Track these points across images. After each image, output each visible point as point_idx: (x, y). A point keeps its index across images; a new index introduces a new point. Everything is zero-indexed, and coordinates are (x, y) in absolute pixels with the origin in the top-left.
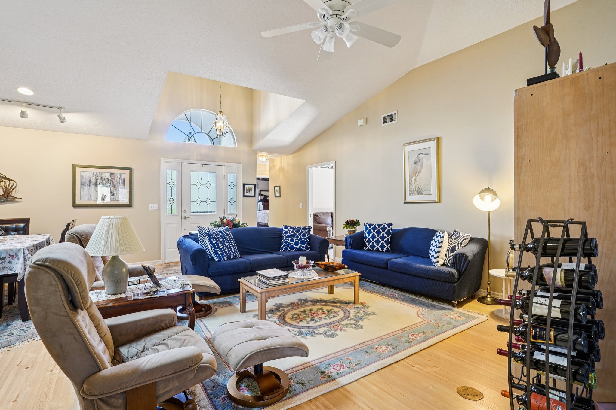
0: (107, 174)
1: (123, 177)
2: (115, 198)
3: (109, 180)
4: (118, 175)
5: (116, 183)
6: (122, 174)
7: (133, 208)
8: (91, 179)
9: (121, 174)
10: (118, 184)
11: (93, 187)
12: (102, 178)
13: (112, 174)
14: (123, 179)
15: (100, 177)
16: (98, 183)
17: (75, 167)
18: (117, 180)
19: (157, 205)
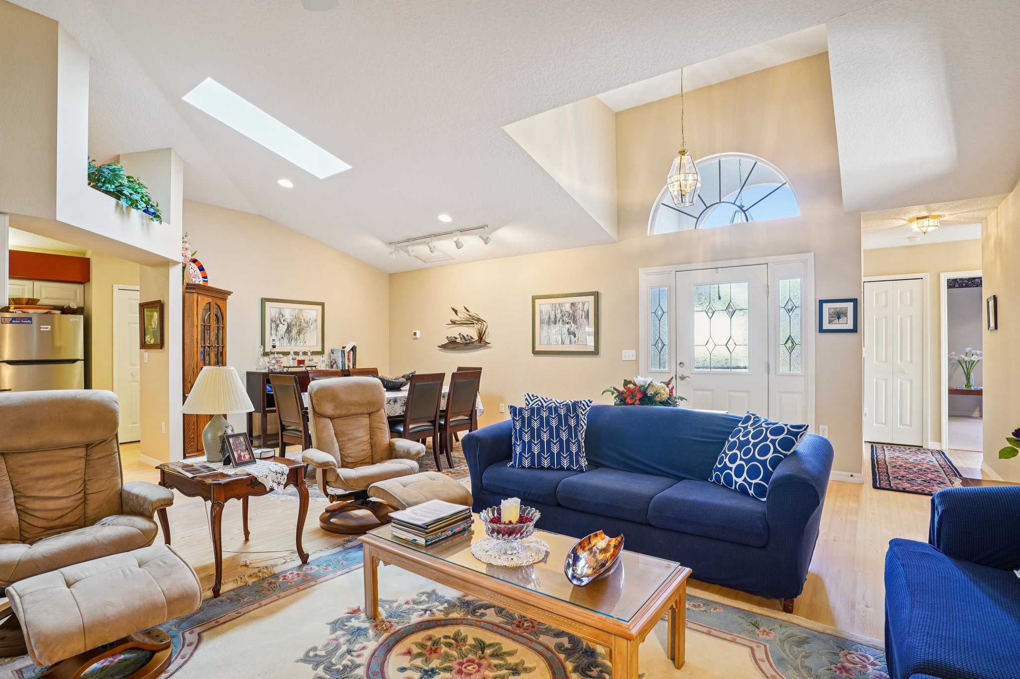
0: (566, 303)
1: (586, 309)
2: (577, 341)
3: (569, 314)
4: (580, 305)
5: (578, 318)
6: (579, 302)
7: (600, 357)
8: (550, 313)
9: (583, 304)
10: (580, 319)
11: (552, 325)
12: (561, 311)
13: (573, 304)
14: (586, 311)
15: (559, 311)
16: (558, 320)
17: (534, 299)
18: (579, 313)
19: (634, 352)
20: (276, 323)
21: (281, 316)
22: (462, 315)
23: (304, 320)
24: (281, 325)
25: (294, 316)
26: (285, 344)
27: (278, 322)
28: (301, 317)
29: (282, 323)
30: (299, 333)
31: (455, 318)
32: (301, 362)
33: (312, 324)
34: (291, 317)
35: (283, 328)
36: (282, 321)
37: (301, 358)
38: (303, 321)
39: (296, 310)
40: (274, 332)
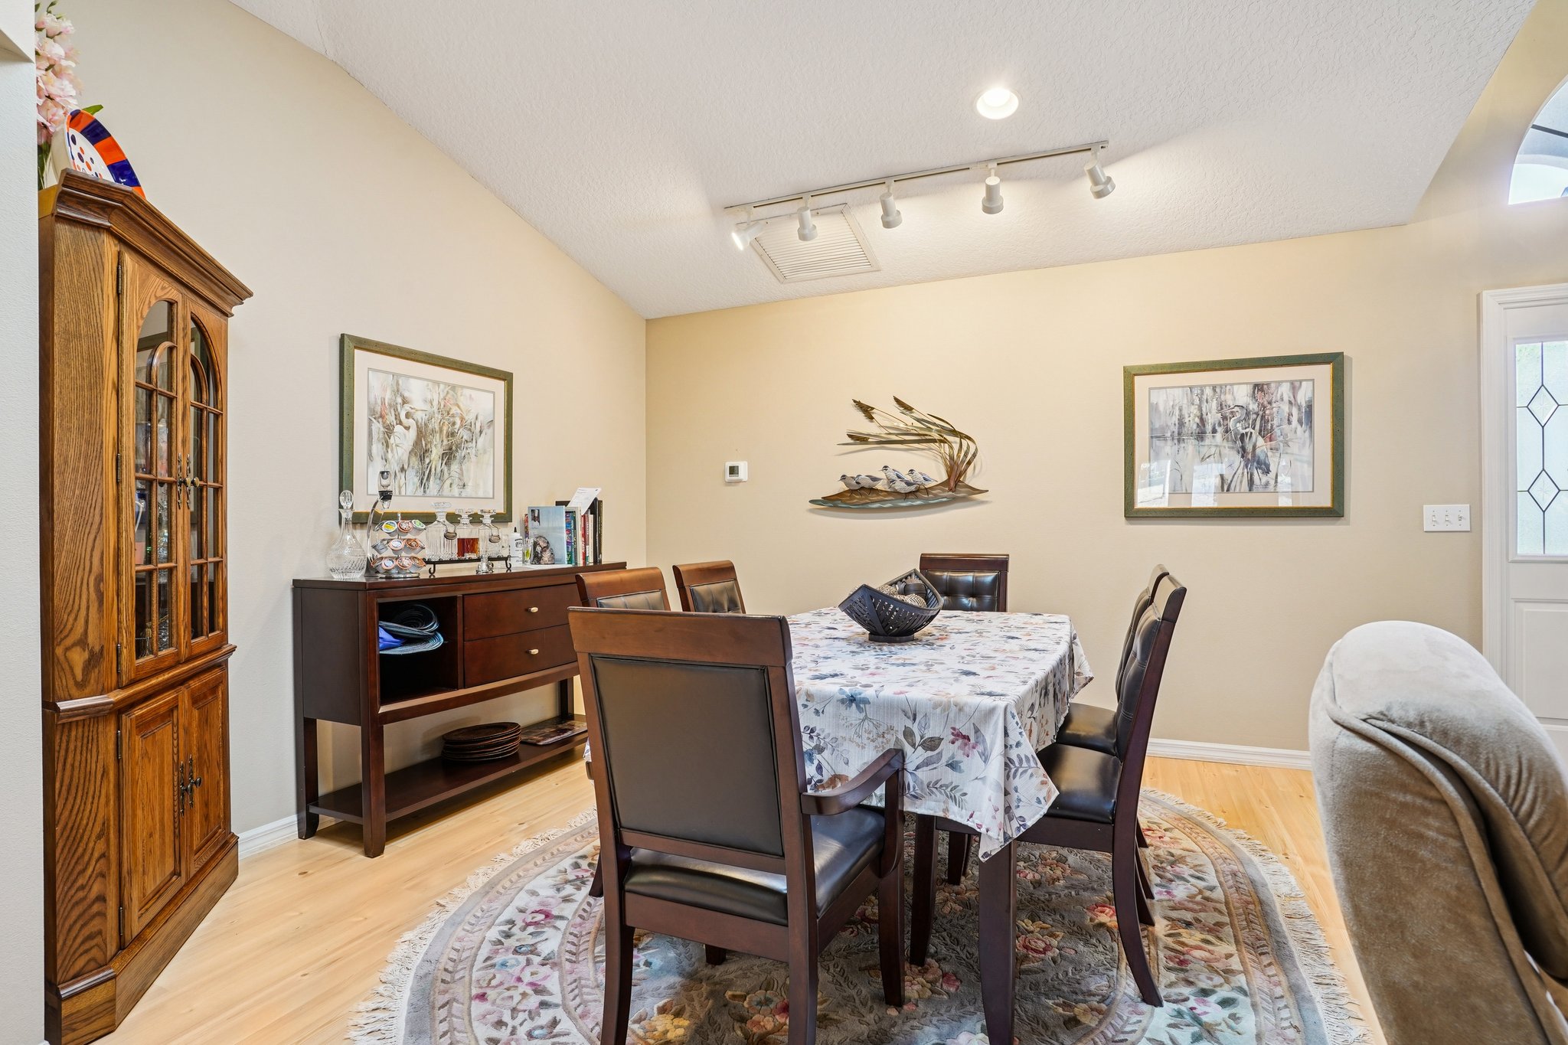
0: (1239, 388)
1: (1302, 398)
2: (1272, 482)
3: (1248, 414)
4: (1285, 390)
5: (1276, 422)
6: (1301, 382)
7: (1348, 524)
8: (1185, 412)
9: (1295, 387)
10: (1285, 426)
11: (1191, 445)
12: (1221, 406)
13: (1258, 387)
14: (1304, 405)
15: (1214, 404)
16: (1209, 428)
17: (1130, 375)
18: (1280, 410)
19: (1464, 509)
20: (386, 421)
21: (399, 400)
22: (889, 417)
23: (462, 419)
24: (398, 428)
25: (435, 403)
26: (410, 489)
27: (391, 418)
28: (454, 410)
29: (401, 423)
30: (449, 455)
31: (863, 426)
32: (467, 546)
33: (481, 432)
34: (427, 407)
35: (404, 440)
36: (403, 417)
37: (465, 531)
38: (458, 421)
39: (442, 386)
40: (377, 448)
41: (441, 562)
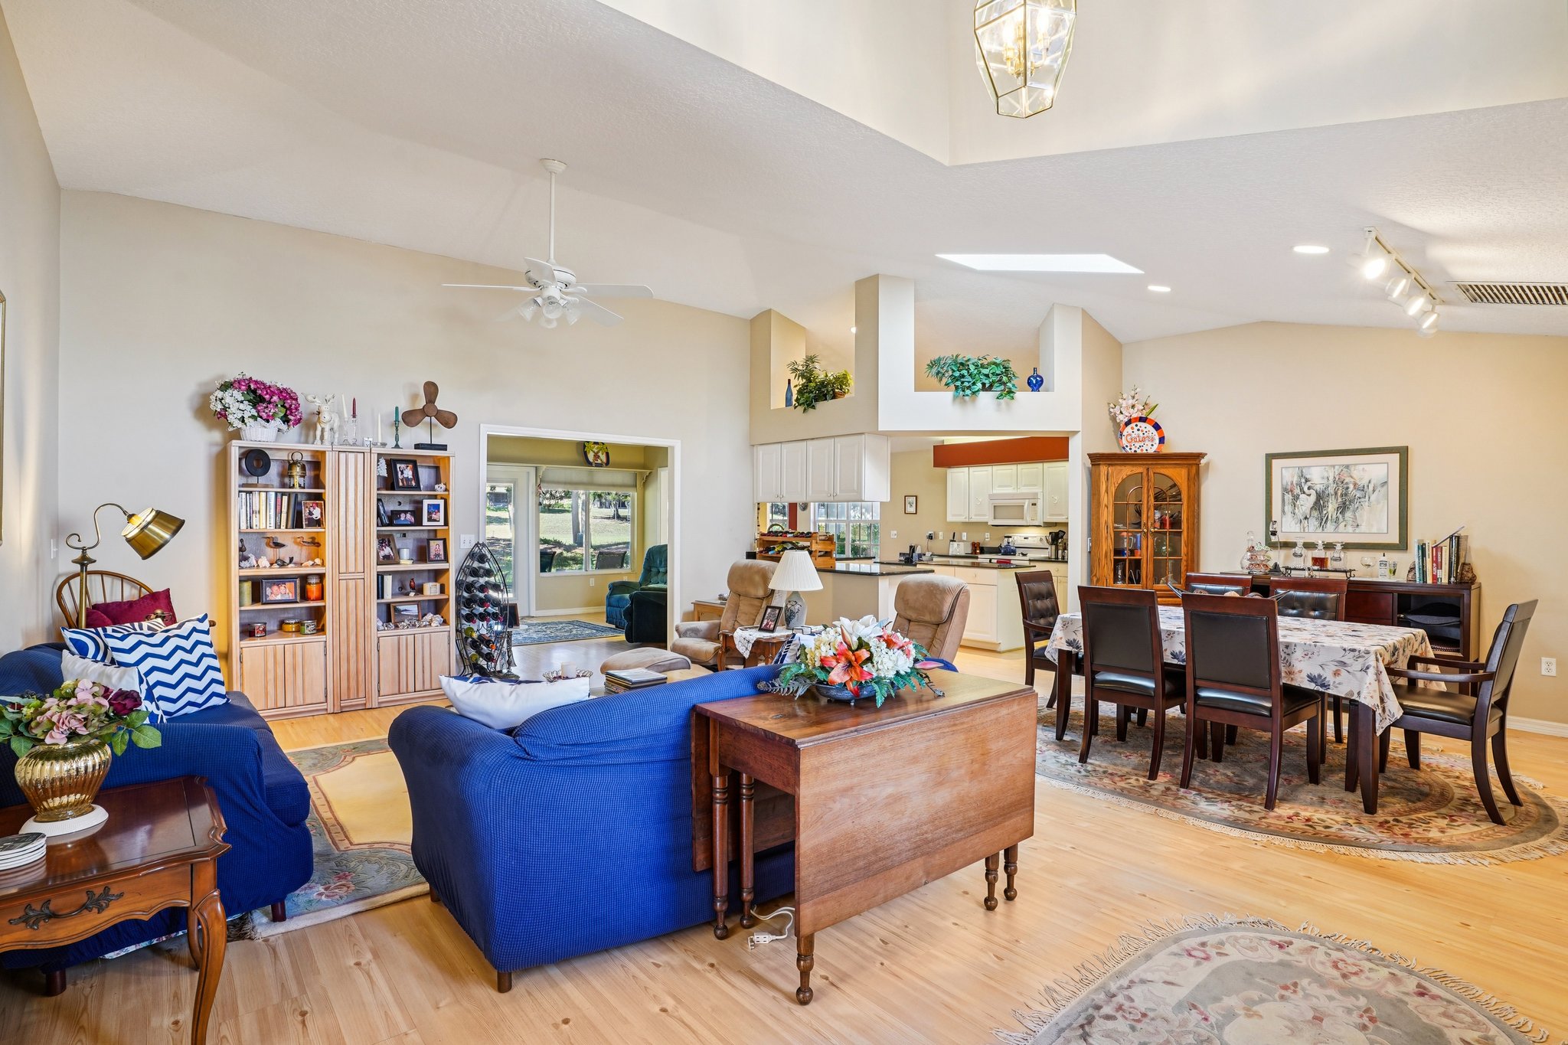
20: (1293, 494)
21: (1303, 480)
23: (1355, 485)
24: (1302, 496)
25: (1331, 479)
26: (1311, 529)
27: (1297, 491)
28: (1347, 480)
29: (1304, 493)
30: (1343, 508)
32: (1320, 562)
33: (1374, 491)
34: (1325, 481)
35: (1307, 502)
36: (1306, 489)
37: (1320, 553)
38: (1351, 487)
39: (1337, 467)
40: (1288, 508)
41: (1295, 569)
